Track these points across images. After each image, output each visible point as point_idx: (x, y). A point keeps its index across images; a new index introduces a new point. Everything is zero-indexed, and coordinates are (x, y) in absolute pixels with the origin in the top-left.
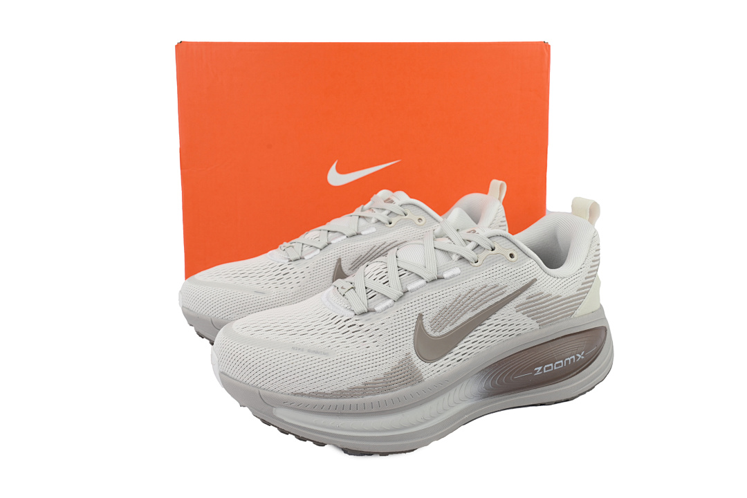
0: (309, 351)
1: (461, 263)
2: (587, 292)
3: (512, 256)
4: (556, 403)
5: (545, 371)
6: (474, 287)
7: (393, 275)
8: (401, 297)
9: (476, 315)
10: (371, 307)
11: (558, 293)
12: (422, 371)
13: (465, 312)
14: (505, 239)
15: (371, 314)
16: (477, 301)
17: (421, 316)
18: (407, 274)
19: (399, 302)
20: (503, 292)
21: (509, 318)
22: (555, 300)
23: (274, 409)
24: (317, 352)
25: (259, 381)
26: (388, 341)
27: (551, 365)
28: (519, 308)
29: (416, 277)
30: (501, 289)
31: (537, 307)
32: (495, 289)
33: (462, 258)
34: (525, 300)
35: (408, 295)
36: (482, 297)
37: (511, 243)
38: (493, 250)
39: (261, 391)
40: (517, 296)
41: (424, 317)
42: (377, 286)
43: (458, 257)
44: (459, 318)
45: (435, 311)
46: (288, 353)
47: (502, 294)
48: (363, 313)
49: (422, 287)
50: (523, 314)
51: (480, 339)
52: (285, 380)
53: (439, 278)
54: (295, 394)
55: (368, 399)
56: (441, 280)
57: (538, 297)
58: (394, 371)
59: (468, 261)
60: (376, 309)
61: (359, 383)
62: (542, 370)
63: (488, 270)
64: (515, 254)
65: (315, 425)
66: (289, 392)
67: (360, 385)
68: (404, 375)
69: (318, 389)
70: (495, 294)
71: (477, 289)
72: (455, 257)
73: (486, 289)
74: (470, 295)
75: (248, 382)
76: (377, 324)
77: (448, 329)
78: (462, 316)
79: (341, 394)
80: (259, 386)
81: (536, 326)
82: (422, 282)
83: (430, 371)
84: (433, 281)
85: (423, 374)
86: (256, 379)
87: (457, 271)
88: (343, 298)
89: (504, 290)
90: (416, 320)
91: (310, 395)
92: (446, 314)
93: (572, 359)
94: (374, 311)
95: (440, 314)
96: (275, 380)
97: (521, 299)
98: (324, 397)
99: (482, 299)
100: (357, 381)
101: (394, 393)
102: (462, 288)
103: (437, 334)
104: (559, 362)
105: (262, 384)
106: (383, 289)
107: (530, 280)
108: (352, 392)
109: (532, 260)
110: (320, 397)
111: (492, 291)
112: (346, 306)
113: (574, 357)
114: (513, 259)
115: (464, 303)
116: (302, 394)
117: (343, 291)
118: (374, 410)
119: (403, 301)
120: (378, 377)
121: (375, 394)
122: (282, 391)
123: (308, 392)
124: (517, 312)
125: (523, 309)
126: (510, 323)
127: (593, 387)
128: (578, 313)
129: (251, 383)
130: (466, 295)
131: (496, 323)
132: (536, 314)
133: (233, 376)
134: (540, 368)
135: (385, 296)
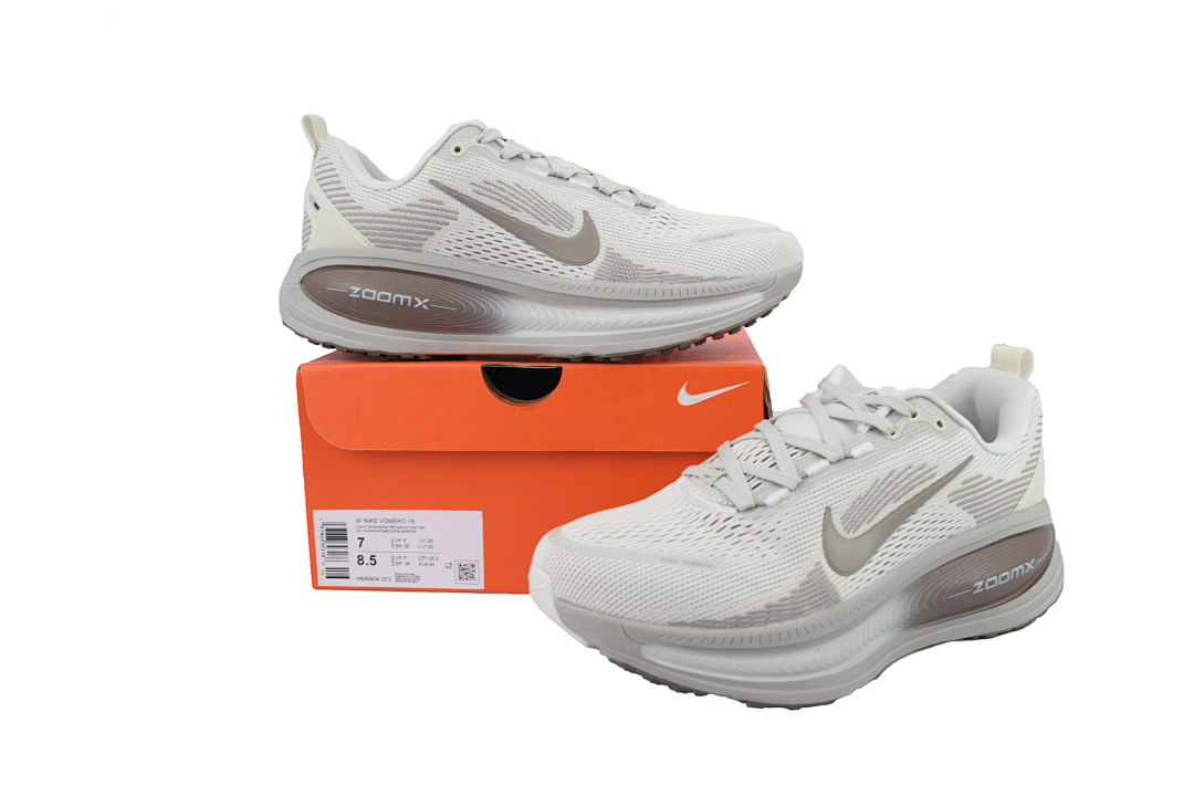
0: (685, 562)
1: (873, 436)
2: (1032, 475)
3: (939, 424)
4: (1000, 634)
5: (987, 588)
6: (894, 468)
7: (782, 455)
8: (799, 485)
9: (899, 508)
10: (759, 500)
11: (1000, 477)
12: (838, 587)
13: (886, 504)
14: (927, 401)
15: (759, 509)
16: (900, 487)
17: (828, 509)
18: (800, 453)
19: (797, 492)
20: (934, 475)
21: (941, 511)
22: (997, 486)
23: (644, 647)
24: (696, 564)
25: (620, 608)
26: (789, 547)
27: (995, 578)
28: (953, 498)
29: (813, 456)
30: (931, 470)
31: (976, 495)
32: (922, 471)
33: (873, 429)
34: (960, 486)
35: (809, 480)
36: (906, 482)
37: (935, 407)
38: (914, 416)
39: (623, 620)
40: (949, 481)
41: (833, 512)
42: (763, 470)
43: (867, 428)
44: (878, 512)
45: (847, 504)
46: (659, 565)
47: (931, 477)
48: (749, 509)
49: (824, 470)
50: (958, 505)
51: (905, 542)
52: (658, 604)
53: (846, 458)
54: (673, 624)
55: (773, 627)
56: (849, 460)
57: (976, 481)
58: (803, 587)
59: (880, 432)
60: (767, 502)
61: (760, 606)
62: (983, 586)
63: (910, 444)
64: (943, 422)
65: (702, 668)
66: (665, 621)
67: (762, 608)
68: (815, 593)
69: (706, 615)
70: (924, 478)
71: (899, 471)
72: (863, 429)
73: (910, 471)
74: (890, 479)
75: (603, 609)
76: (771, 523)
77: (865, 527)
78: (881, 508)
79: (736, 622)
80: (621, 614)
81: (972, 523)
82: (823, 463)
83: (848, 588)
84: (839, 460)
85: (840, 592)
86: (615, 605)
87: (868, 446)
88: (714, 489)
89: (934, 472)
90: (822, 517)
91: (693, 625)
92: (863, 506)
93: (1020, 570)
94: (765, 505)
95: (854, 506)
96: (644, 605)
97: (955, 484)
98: (713, 627)
99: (906, 485)
100: (757, 602)
101: (806, 618)
102: (880, 470)
103: (851, 535)
104: (1004, 574)
105: (625, 611)
106: (772, 475)
107: (966, 457)
108: (751, 619)
109: (965, 430)
110: (708, 627)
111: (919, 473)
112: (720, 500)
113: (1022, 567)
114: (943, 428)
115: (883, 490)
116: (683, 624)
117: (711, 481)
118: (782, 643)
119: (802, 490)
120: (784, 596)
121: (781, 621)
122: (655, 621)
123: (691, 621)
124: (950, 502)
125: (958, 499)
126: (942, 518)
127: (1045, 611)
128: (1022, 505)
129: (608, 611)
130: (885, 480)
131: (924, 518)
132: (974, 505)
133: (578, 603)
134: (980, 583)
135: (776, 484)
